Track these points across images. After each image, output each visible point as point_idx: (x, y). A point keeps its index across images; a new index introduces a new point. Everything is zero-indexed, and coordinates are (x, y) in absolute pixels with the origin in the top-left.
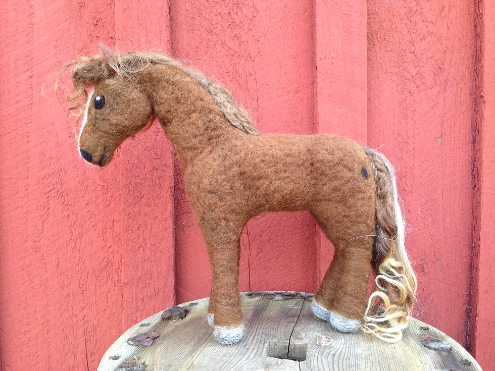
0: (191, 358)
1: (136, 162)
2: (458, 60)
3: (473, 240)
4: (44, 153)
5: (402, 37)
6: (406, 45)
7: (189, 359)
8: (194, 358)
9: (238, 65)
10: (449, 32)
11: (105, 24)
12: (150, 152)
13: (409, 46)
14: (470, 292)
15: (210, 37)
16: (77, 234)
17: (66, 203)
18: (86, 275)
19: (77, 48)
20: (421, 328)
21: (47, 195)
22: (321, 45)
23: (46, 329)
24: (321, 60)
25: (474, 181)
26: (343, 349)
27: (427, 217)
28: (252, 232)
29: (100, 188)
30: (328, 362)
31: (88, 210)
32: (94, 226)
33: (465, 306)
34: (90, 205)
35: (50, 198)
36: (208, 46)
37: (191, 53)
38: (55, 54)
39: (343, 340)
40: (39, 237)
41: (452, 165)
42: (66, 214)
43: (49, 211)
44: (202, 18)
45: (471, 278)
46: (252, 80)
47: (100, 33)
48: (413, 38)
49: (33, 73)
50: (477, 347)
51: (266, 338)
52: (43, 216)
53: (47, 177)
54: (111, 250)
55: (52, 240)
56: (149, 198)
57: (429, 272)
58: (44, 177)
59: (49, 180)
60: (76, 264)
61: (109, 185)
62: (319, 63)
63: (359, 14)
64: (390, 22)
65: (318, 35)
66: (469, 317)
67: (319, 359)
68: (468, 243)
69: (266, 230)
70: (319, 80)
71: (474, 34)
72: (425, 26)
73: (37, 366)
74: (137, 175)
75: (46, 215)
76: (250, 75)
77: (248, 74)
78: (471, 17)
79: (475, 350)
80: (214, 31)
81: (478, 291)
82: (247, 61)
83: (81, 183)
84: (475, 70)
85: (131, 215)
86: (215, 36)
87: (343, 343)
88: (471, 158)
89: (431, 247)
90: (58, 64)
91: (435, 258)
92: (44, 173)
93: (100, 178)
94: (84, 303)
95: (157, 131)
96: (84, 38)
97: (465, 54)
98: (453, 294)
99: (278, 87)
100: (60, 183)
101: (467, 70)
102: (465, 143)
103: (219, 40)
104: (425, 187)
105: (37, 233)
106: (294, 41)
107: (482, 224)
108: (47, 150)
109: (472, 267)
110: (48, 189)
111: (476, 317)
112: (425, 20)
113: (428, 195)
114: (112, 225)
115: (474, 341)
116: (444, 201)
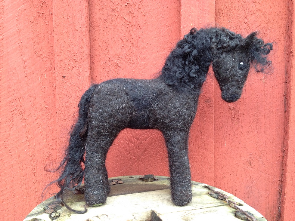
1: (66, 93)
2: (277, 28)
3: (284, 146)
4: (10, 87)
5: (239, 13)
9: (131, 31)
10: (271, 10)
11: (48, 6)
12: (75, 87)
13: (243, 19)
14: (281, 179)
15: (113, 13)
16: (31, 137)
17: (23, 118)
18: (36, 163)
19: (30, 21)
21: (12, 113)
22: (184, 18)
23: (13, 195)
24: (184, 28)
25: (285, 107)
27: (254, 130)
28: (140, 138)
29: (44, 109)
31: (37, 122)
32: (41, 133)
33: (278, 188)
34: (38, 120)
35: (13, 115)
36: (112, 19)
37: (101, 24)
40: (7, 139)
41: (271, 97)
42: (24, 124)
43: (13, 123)
44: (109, 1)
45: (283, 170)
46: (141, 41)
47: (45, 11)
48: (247, 13)
50: (285, 215)
52: (9, 125)
53: (12, 102)
54: (52, 147)
55: (15, 141)
57: (254, 166)
58: (10, 102)
59: (13, 104)
60: (30, 156)
61: (50, 107)
62: (183, 30)
66: (280, 194)
68: (281, 148)
69: (149, 137)
71: (288, 11)
72: (255, 6)
73: (8, 217)
74: (67, 101)
75: (11, 125)
76: (139, 38)
79: (283, 216)
80: (116, 9)
81: (286, 178)
82: (137, 29)
83: (32, 106)
84: (288, 34)
86: (117, 13)
88: (284, 93)
89: (256, 149)
90: (19, 31)
91: (259, 157)
92: (10, 99)
93: (45, 102)
94: (35, 180)
95: (80, 74)
96: (34, 14)
97: (281, 24)
98: (271, 180)
99: (157, 45)
100: (20, 105)
101: (282, 34)
102: (280, 83)
103: (119, 15)
104: (253, 111)
105: (6, 136)
106: (168, 16)
107: (289, 135)
108: (12, 85)
109: (283, 164)
110: (13, 109)
111: (284, 195)
112: (254, 2)
113: (255, 116)
114: (52, 132)
115: (283, 211)
116: (265, 120)
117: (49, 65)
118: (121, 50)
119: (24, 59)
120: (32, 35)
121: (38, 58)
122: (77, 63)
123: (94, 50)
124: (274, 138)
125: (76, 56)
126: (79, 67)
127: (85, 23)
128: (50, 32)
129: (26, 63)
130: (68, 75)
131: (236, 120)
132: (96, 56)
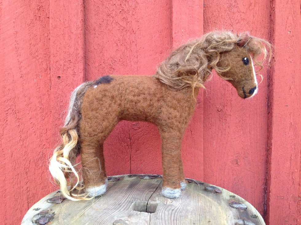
0: (84, 210)
1: (61, 93)
3: (268, 145)
4: (5, 87)
6: (228, 26)
7: (83, 211)
8: (86, 211)
9: (125, 36)
10: (254, 19)
11: (45, 10)
14: (266, 177)
15: (108, 18)
16: (24, 137)
18: (29, 162)
19: (27, 23)
20: (231, 196)
21: (6, 112)
22: (175, 24)
23: (4, 195)
24: (175, 33)
25: (268, 109)
26: (179, 206)
27: (240, 131)
28: (132, 138)
29: (39, 109)
30: (168, 214)
31: (31, 122)
32: (34, 132)
34: (32, 119)
35: (8, 114)
36: (107, 24)
37: (97, 28)
38: (14, 27)
39: (181, 202)
42: (18, 124)
43: (7, 122)
44: (104, 7)
45: (267, 168)
47: (42, 15)
48: (232, 22)
50: (270, 212)
51: (134, 200)
52: (3, 125)
55: (9, 140)
57: (241, 164)
58: (5, 101)
60: (23, 155)
61: (45, 107)
62: (174, 35)
63: (199, 7)
64: (218, 12)
65: (174, 19)
66: (265, 193)
67: (163, 212)
68: (265, 147)
69: (141, 137)
70: (174, 46)
71: (270, 20)
72: (240, 15)
75: (5, 125)
77: (131, 42)
78: (268, 10)
79: (269, 213)
80: (111, 15)
81: (271, 176)
82: (131, 34)
83: (27, 105)
86: (112, 18)
87: (180, 203)
88: (267, 95)
89: (242, 149)
90: (16, 33)
91: (245, 156)
93: (39, 102)
94: (27, 180)
95: (74, 74)
96: (31, 17)
97: (264, 32)
98: (256, 178)
99: (150, 50)
100: (14, 105)
102: (263, 86)
103: (114, 20)
104: (239, 112)
106: (160, 23)
107: (273, 135)
109: (268, 162)
110: (7, 109)
111: (269, 193)
112: (239, 11)
113: (241, 117)
114: (46, 132)
115: (269, 208)
117: (44, 66)
118: (115, 53)
119: (20, 59)
120: (29, 37)
121: (34, 59)
122: (72, 64)
123: (89, 52)
125: (71, 57)
126: (74, 68)
127: (80, 26)
128: (46, 35)
129: (21, 64)
130: (63, 75)
131: (224, 121)
132: (91, 59)
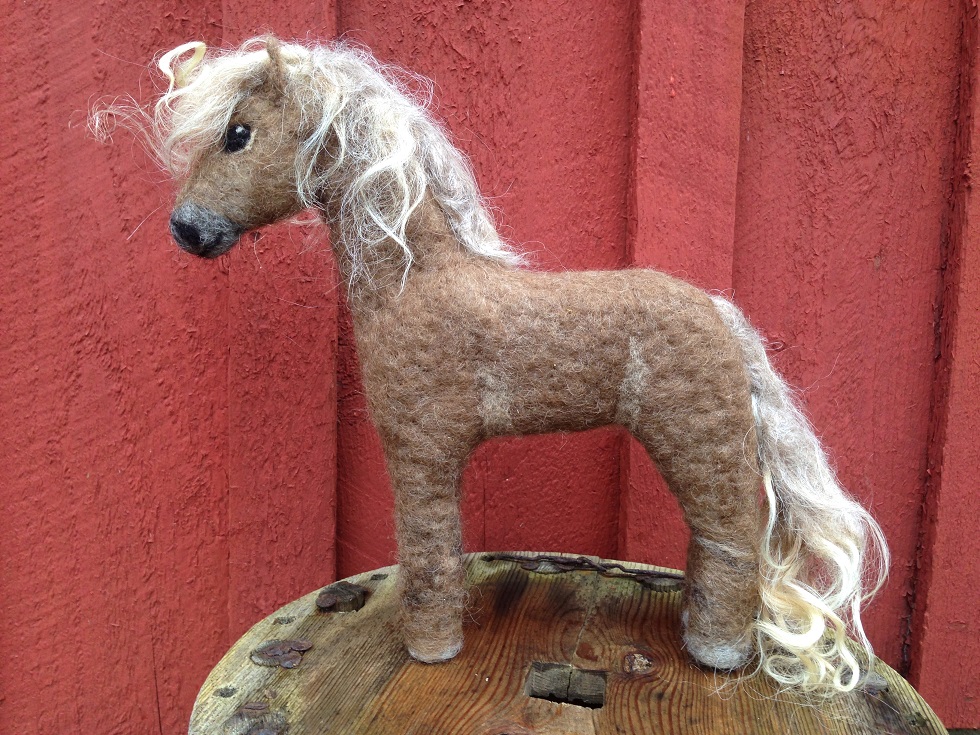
1: (262, 287)
2: (922, 101)
3: (928, 462)
4: (71, 262)
5: (815, 48)
6: (820, 63)
9: (475, 92)
10: (909, 42)
12: (292, 268)
13: (825, 66)
14: (915, 562)
15: (419, 31)
16: (138, 429)
17: (114, 365)
18: (155, 511)
19: (141, 43)
21: (77, 348)
22: (649, 58)
23: (73, 617)
24: (647, 89)
25: (937, 345)
27: (842, 414)
29: (185, 337)
31: (160, 381)
32: (172, 413)
33: (904, 588)
34: (165, 372)
35: (81, 355)
36: (416, 51)
39: (677, 665)
40: (58, 433)
41: (898, 312)
42: (115, 387)
43: (79, 381)
45: (920, 535)
46: (505, 124)
47: (190, 13)
48: (836, 49)
49: (48, 93)
52: (66, 390)
53: (76, 311)
54: (207, 462)
55: (87, 439)
56: (286, 362)
58: (70, 312)
59: (80, 318)
60: (135, 489)
61: (204, 331)
62: (643, 95)
65: (645, 38)
66: (910, 611)
67: (632, 704)
68: (917, 467)
70: (641, 130)
71: (958, 49)
72: (861, 27)
73: (55, 688)
74: (264, 313)
75: (73, 388)
76: (500, 114)
77: (495, 113)
78: (954, 11)
79: (918, 674)
80: (429, 17)
81: (931, 561)
82: (494, 85)
83: (145, 326)
84: (955, 121)
85: (248, 396)
86: (430, 29)
87: (677, 671)
88: (936, 299)
90: (101, 76)
92: (69, 302)
93: (188, 316)
94: (150, 567)
96: (155, 22)
97: (937, 89)
99: (556, 141)
100: (103, 324)
101: (938, 121)
102: (925, 270)
103: (439, 38)
104: (842, 355)
105: (55, 424)
106: (592, 47)
107: (948, 431)
108: (76, 255)
109: (924, 516)
110: (78, 336)
111: (924, 611)
112: (860, 15)
113: (847, 370)
114: (209, 412)
115: (918, 658)
116: (876, 383)
119: (119, 169)
124: (901, 437)
